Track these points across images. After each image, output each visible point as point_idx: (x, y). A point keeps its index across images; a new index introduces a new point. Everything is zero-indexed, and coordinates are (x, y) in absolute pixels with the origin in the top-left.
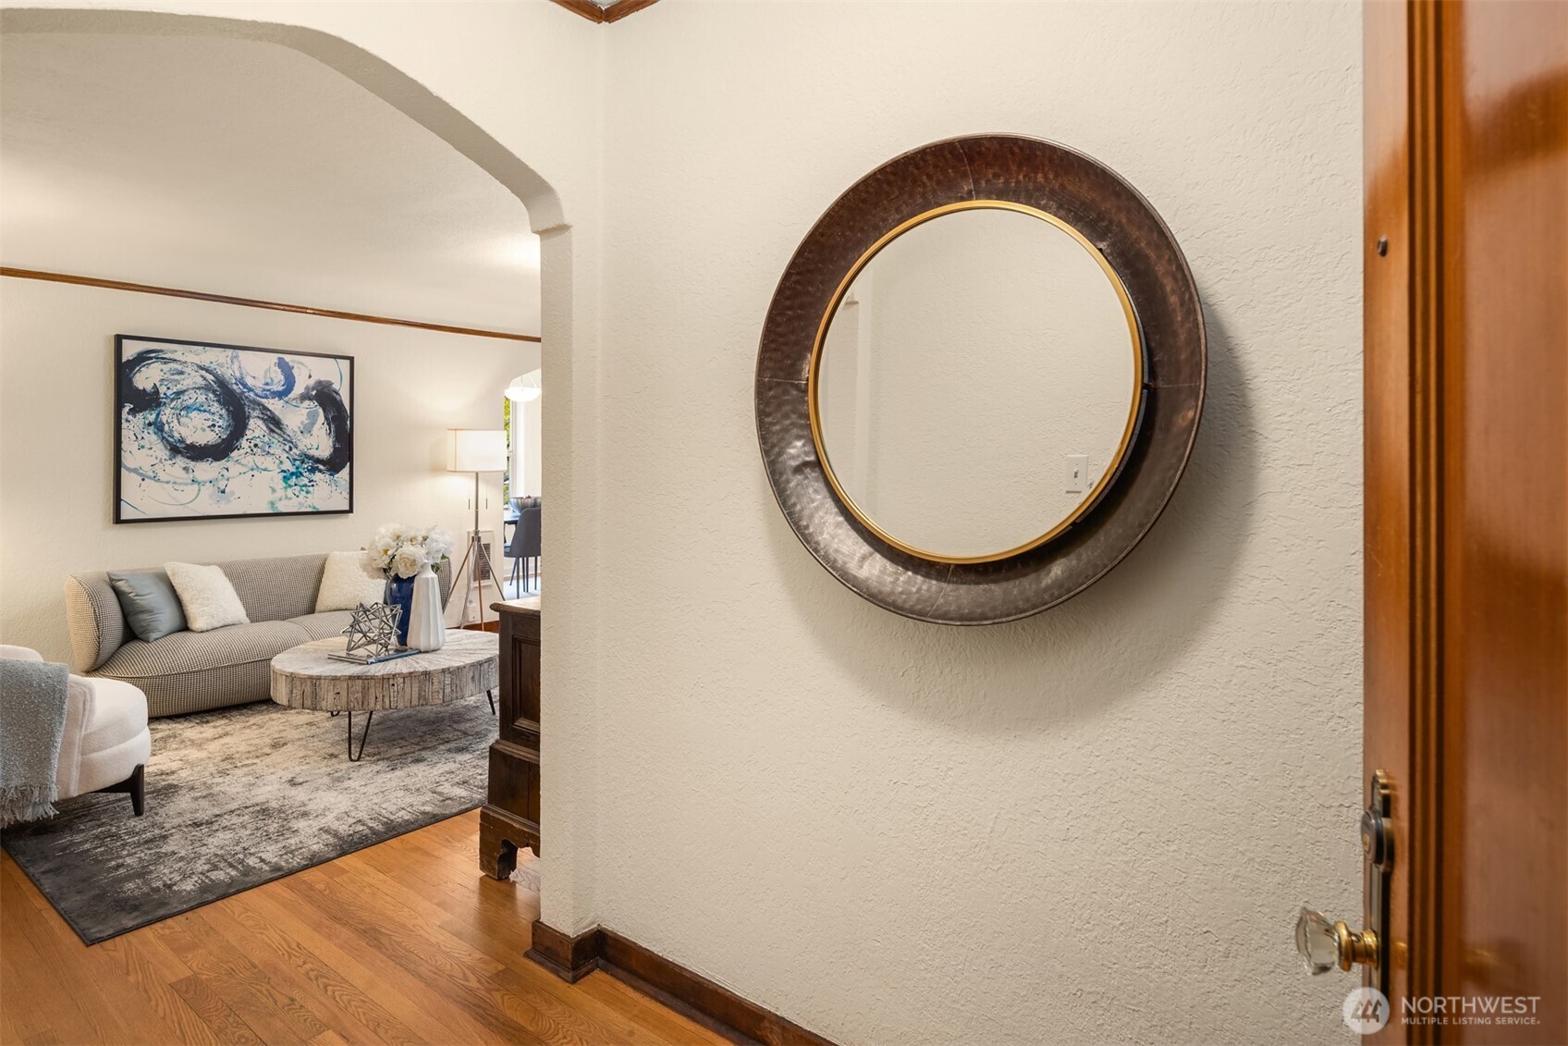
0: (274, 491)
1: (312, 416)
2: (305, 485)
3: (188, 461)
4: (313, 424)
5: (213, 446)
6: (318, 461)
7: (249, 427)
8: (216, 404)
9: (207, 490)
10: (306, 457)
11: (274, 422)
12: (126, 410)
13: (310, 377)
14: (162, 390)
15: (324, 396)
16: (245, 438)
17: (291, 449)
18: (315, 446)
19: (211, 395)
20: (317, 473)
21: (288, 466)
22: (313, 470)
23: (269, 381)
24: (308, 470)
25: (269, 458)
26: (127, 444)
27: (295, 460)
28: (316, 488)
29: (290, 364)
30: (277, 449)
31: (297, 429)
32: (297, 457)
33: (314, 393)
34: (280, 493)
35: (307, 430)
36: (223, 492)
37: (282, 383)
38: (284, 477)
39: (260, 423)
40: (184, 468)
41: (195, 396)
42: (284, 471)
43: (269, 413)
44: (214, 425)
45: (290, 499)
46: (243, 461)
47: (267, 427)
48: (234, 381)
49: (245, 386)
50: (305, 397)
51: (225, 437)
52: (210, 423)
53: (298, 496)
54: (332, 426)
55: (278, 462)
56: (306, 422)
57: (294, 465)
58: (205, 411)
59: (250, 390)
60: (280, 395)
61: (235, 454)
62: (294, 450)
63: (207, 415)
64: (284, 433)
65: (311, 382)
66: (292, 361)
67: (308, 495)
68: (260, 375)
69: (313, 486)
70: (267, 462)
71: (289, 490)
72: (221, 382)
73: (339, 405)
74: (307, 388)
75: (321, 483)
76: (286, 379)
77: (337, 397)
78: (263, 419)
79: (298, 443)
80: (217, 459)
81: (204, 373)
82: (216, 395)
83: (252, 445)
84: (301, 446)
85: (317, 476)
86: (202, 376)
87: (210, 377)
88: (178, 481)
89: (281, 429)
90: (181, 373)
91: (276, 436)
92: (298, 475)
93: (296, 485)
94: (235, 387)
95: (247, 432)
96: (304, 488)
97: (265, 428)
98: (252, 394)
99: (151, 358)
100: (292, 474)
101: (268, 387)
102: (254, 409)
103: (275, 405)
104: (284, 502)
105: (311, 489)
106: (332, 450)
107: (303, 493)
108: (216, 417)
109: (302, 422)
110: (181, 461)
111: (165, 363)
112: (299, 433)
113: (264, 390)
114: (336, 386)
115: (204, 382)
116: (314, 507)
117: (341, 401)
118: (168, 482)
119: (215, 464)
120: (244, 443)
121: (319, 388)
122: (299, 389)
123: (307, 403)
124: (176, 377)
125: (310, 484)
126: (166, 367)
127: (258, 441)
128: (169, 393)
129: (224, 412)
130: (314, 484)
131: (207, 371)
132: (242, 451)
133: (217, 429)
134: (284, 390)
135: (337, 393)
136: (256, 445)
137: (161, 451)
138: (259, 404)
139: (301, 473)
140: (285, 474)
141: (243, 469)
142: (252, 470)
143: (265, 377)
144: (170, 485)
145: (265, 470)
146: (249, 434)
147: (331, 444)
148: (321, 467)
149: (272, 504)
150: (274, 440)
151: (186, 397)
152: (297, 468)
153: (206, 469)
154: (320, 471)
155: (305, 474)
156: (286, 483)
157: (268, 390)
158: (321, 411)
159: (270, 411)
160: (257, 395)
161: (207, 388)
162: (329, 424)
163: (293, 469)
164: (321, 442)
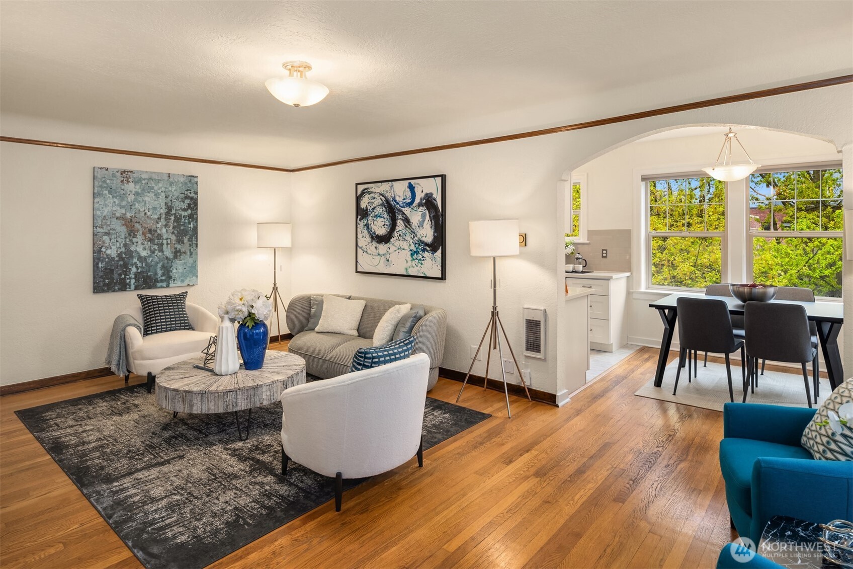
0: (407, 262)
1: (423, 216)
2: (420, 260)
3: (376, 243)
4: (424, 221)
5: (384, 235)
6: (427, 245)
7: (398, 225)
8: (385, 213)
9: (383, 259)
10: (421, 242)
11: (407, 221)
12: (359, 219)
13: (422, 192)
14: (369, 207)
15: (429, 202)
16: (396, 231)
17: (414, 237)
18: (425, 235)
19: (384, 208)
20: (426, 253)
21: (413, 247)
22: (424, 250)
23: (405, 197)
24: (422, 250)
25: (405, 242)
26: (359, 236)
27: (416, 244)
28: (425, 261)
29: (414, 185)
30: (408, 237)
31: (416, 225)
32: (416, 242)
33: (424, 201)
34: (410, 263)
35: (421, 225)
36: (388, 261)
37: (410, 197)
38: (411, 254)
39: (401, 222)
40: (376, 247)
41: (378, 209)
42: (411, 250)
43: (405, 216)
44: (385, 224)
45: (414, 267)
46: (395, 244)
47: (404, 224)
48: (392, 200)
49: (396, 201)
50: (420, 205)
51: (388, 231)
52: (383, 223)
53: (417, 266)
54: (433, 222)
55: (409, 245)
56: (421, 220)
57: (415, 247)
58: (382, 217)
59: (398, 204)
60: (409, 205)
61: (392, 240)
62: (416, 238)
63: (382, 219)
64: (411, 227)
65: (423, 195)
66: (415, 184)
67: (422, 266)
68: (401, 195)
69: (424, 260)
70: (404, 245)
71: (413, 262)
72: (387, 201)
73: (436, 208)
74: (421, 199)
75: (428, 259)
76: (412, 195)
77: (435, 203)
78: (402, 220)
79: (417, 234)
80: (386, 243)
81: (381, 197)
82: (386, 208)
83: (398, 235)
84: (418, 236)
85: (426, 254)
86: (381, 199)
87: (383, 199)
88: (374, 254)
89: (410, 225)
90: (374, 198)
91: (408, 229)
92: (417, 253)
93: (416, 259)
94: (392, 203)
95: (397, 228)
96: (420, 261)
97: (403, 225)
98: (398, 206)
99: (365, 193)
100: (415, 252)
101: (404, 201)
102: (399, 214)
103: (407, 211)
104: (412, 269)
105: (423, 262)
106: (433, 237)
107: (420, 264)
108: (385, 220)
109: (419, 220)
110: (375, 244)
111: (369, 194)
112: (418, 227)
113: (403, 203)
114: (434, 196)
115: (381, 202)
116: (424, 274)
117: (437, 205)
118: (370, 254)
119: (386, 245)
120: (396, 234)
121: (426, 198)
122: (417, 201)
123: (421, 208)
124: (373, 201)
125: (422, 259)
126: (369, 196)
127: (400, 233)
128: (371, 209)
129: (388, 217)
130: (424, 259)
131: (383, 196)
132: (395, 238)
133: (386, 226)
134: (411, 201)
135: (435, 200)
136: (400, 235)
137: (368, 239)
138: (402, 211)
139: (418, 252)
140: (411, 252)
141: (396, 249)
142: (399, 249)
143: (403, 195)
144: (371, 256)
145: (403, 249)
146: (398, 229)
147: (432, 233)
148: (428, 248)
149: (406, 269)
150: (407, 232)
151: (376, 211)
152: (417, 249)
153: (383, 248)
154: (427, 251)
155: (420, 253)
156: (412, 258)
157: (405, 203)
158: (427, 212)
159: (405, 214)
160: (400, 206)
161: (382, 205)
162: (431, 221)
163: (415, 250)
164: (427, 233)
